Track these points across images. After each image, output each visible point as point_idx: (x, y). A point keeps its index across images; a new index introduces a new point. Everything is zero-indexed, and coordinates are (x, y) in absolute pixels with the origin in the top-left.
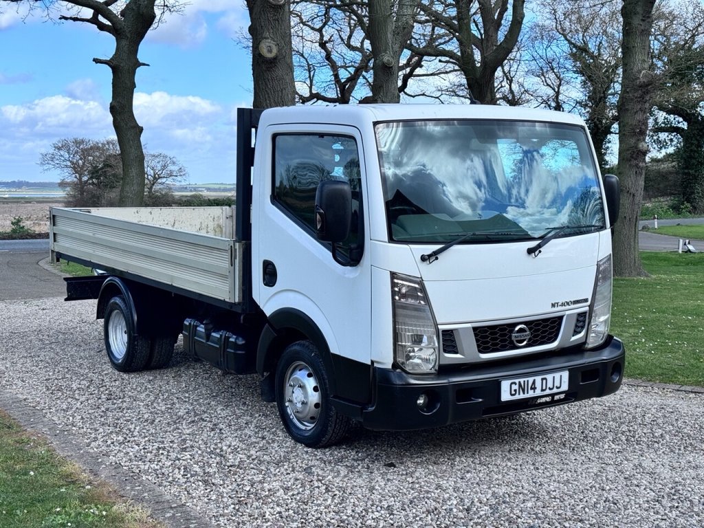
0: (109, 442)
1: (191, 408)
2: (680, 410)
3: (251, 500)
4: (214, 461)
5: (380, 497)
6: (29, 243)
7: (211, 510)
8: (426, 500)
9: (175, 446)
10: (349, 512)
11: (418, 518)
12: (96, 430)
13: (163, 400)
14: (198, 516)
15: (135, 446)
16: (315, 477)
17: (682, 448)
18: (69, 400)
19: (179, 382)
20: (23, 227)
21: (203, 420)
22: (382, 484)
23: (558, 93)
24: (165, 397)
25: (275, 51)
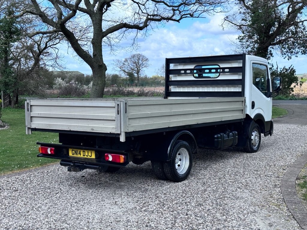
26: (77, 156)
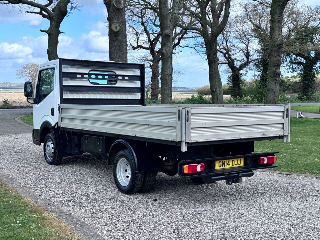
0: (42, 191)
1: (77, 178)
2: (278, 181)
3: (98, 212)
4: (84, 198)
5: (149, 211)
6: (11, 110)
7: (82, 215)
8: (168, 213)
9: (69, 192)
10: (137, 217)
11: (163, 219)
12: (37, 186)
13: (65, 175)
14: (77, 217)
15: (53, 192)
16: (125, 204)
17: (275, 195)
18: (27, 175)
19: (73, 168)
20: (8, 103)
21: (82, 183)
22: (151, 207)
23: (248, 46)
24: (66, 174)
25: (118, 28)
26: (225, 167)
